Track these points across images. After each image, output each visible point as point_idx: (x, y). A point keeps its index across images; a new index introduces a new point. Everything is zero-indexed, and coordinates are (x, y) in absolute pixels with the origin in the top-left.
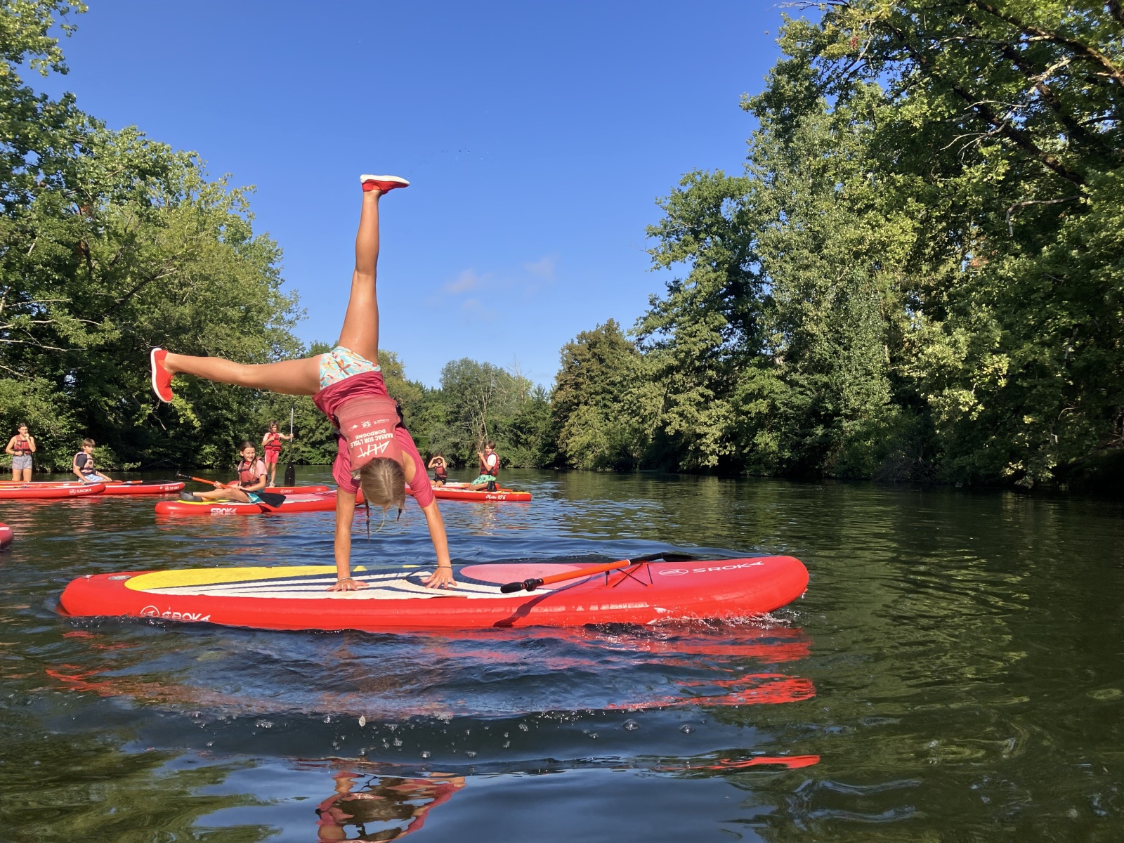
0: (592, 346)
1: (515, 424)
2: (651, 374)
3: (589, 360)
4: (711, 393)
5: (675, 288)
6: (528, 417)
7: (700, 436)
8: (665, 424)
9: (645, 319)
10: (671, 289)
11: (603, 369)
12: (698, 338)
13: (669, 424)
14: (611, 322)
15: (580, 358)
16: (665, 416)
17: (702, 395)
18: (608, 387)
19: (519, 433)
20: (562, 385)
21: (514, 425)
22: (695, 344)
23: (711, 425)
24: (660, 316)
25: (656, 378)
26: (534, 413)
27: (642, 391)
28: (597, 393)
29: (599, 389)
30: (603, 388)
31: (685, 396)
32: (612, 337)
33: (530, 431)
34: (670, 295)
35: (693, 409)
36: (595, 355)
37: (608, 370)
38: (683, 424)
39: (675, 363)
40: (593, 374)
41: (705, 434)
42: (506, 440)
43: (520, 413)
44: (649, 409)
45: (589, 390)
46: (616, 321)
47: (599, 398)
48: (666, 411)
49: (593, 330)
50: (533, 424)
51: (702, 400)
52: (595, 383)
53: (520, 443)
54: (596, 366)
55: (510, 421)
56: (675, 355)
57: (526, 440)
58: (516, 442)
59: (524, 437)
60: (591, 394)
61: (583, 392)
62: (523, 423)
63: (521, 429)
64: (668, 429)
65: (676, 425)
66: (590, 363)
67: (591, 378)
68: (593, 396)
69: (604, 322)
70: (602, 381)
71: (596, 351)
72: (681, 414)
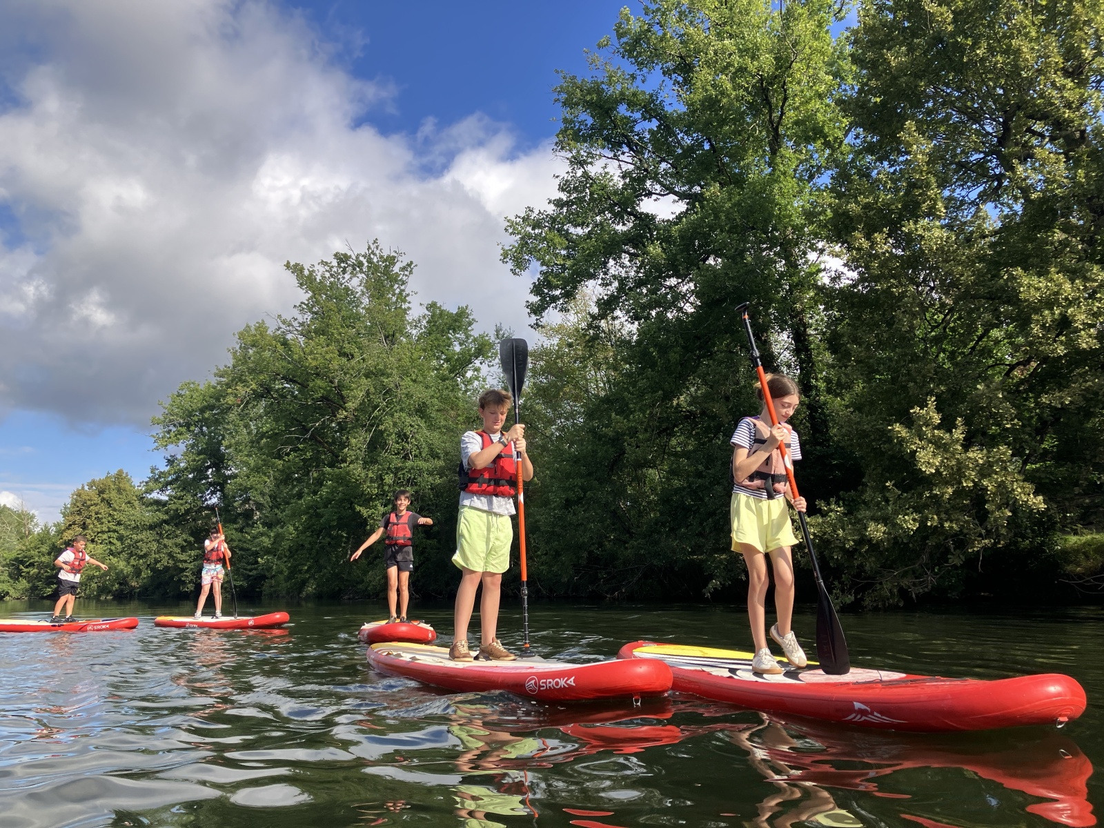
0: (101, 492)
1: (18, 558)
2: (148, 524)
3: (96, 505)
4: (192, 539)
5: (171, 462)
6: (32, 552)
7: (184, 570)
8: (157, 561)
9: (146, 483)
10: (169, 460)
11: (111, 512)
12: (184, 501)
13: (160, 561)
14: (120, 472)
15: (89, 503)
16: (157, 556)
17: (185, 541)
18: (114, 527)
19: (21, 567)
20: (70, 525)
21: (16, 559)
22: (182, 505)
23: (191, 562)
24: (158, 480)
25: (151, 527)
26: (38, 548)
27: (140, 537)
28: (103, 532)
29: (105, 529)
30: (108, 527)
31: (173, 541)
32: (121, 485)
33: (32, 565)
34: (167, 466)
35: (178, 550)
36: (103, 500)
37: (115, 513)
38: (170, 561)
39: (166, 517)
40: (100, 516)
41: (187, 568)
42: (6, 574)
43: (24, 548)
44: (145, 550)
45: (95, 529)
46: (125, 472)
47: (105, 536)
48: (159, 552)
49: (103, 477)
50: (37, 559)
51: (185, 544)
52: (102, 523)
53: (22, 576)
54: (103, 509)
55: (13, 555)
56: (167, 513)
57: (28, 573)
58: (16, 575)
59: (25, 570)
60: (98, 533)
61: (90, 531)
62: (26, 557)
63: (22, 562)
64: (158, 565)
65: (165, 562)
66: (98, 507)
67: (98, 519)
68: (100, 535)
69: (114, 472)
70: (109, 522)
71: (105, 496)
72: (170, 555)
